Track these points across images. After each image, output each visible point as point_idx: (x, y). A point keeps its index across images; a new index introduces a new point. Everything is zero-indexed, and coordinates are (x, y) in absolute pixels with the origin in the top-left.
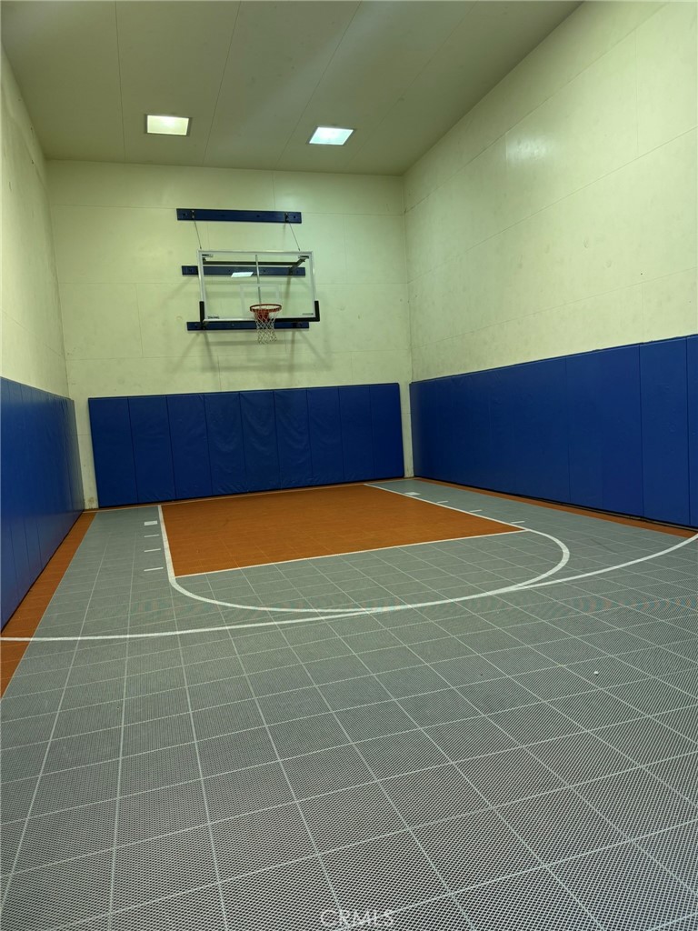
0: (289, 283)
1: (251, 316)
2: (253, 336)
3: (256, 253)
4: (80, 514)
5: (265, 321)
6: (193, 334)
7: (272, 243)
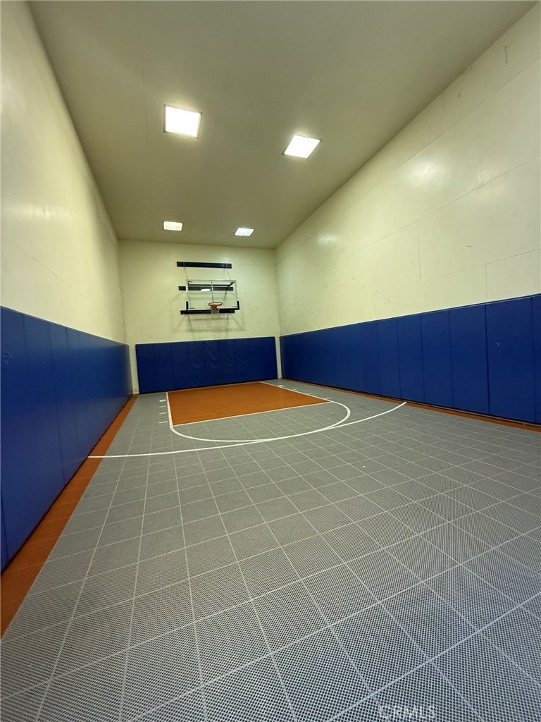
0: (226, 293)
1: (209, 308)
2: (209, 316)
3: (212, 281)
4: (131, 397)
5: (215, 310)
6: (183, 315)
7: (219, 276)
